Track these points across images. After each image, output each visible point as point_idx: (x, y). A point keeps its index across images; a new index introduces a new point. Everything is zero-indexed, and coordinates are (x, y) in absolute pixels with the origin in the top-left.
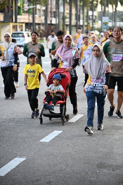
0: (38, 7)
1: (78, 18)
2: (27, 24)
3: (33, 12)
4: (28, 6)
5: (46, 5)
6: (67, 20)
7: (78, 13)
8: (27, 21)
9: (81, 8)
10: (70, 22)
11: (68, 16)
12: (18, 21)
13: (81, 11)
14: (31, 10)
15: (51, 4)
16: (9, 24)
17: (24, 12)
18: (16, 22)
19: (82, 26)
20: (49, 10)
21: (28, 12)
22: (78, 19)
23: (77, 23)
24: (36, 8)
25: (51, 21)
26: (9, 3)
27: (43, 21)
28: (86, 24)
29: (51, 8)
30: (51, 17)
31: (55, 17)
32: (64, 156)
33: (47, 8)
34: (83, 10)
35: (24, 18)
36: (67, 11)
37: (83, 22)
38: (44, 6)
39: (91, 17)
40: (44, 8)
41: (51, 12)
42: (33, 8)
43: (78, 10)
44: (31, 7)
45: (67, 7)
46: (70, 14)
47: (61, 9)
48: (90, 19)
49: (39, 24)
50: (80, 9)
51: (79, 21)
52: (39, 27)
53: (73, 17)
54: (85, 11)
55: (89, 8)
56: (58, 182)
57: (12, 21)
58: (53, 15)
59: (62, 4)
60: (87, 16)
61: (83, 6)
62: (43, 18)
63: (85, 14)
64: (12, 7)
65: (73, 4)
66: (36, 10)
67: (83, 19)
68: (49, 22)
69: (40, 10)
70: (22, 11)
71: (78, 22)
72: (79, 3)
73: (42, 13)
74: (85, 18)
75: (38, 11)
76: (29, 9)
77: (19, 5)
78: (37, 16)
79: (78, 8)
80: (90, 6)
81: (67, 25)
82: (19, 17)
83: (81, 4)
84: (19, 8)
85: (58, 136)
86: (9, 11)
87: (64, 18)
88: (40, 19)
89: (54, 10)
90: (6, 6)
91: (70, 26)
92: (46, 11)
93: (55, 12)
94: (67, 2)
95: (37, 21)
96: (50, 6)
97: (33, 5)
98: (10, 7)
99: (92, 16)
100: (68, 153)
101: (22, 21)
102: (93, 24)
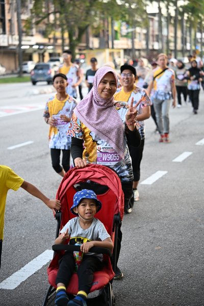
0: (138, 29)
1: (184, 41)
2: (125, 50)
3: (132, 36)
4: (127, 29)
5: (147, 28)
6: (172, 45)
7: (185, 36)
8: (126, 47)
9: (188, 29)
10: (175, 46)
11: (172, 39)
12: (115, 47)
13: (188, 33)
14: (130, 35)
15: (153, 26)
16: (105, 51)
17: (122, 36)
18: (113, 48)
19: (189, 51)
20: (151, 33)
21: (127, 36)
22: (184, 43)
23: (183, 48)
24: (135, 31)
25: (153, 46)
26: (104, 26)
27: (144, 47)
28: (193, 48)
29: (153, 31)
30: (153, 41)
31: (158, 41)
32: (169, 200)
33: (148, 32)
34: (190, 32)
35: (122, 43)
36: (172, 34)
37: (191, 47)
38: (145, 29)
39: (199, 40)
40: (145, 31)
41: (153, 36)
42: (132, 32)
43: (184, 32)
44: (130, 30)
45: (172, 29)
46: (176, 37)
47: (165, 32)
48: (198, 42)
49: (139, 50)
50: (186, 32)
51: (186, 45)
52: (140, 54)
53: (179, 41)
54: (193, 33)
55: (197, 30)
56: (162, 230)
57: (108, 47)
58: (155, 39)
59: (166, 26)
60: (196, 39)
61: (190, 28)
62: (144, 43)
63: (193, 37)
64: (108, 31)
65: (178, 26)
66: (135, 34)
67: (190, 43)
68: (150, 47)
69: (139, 33)
70: (119, 35)
71: (185, 47)
72: (185, 24)
73: (143, 37)
74: (193, 42)
75: (137, 36)
76: (128, 33)
77: (116, 28)
78: (136, 40)
79: (185, 30)
80: (198, 28)
81: (171, 50)
82: (116, 42)
83: (188, 25)
84: (116, 32)
85: (162, 178)
86: (104, 36)
87: (168, 42)
88: (140, 44)
89: (156, 33)
90: (101, 31)
91: (175, 51)
92: (147, 35)
93: (157, 36)
94: (171, 23)
95: (137, 47)
96: (151, 29)
97: (132, 28)
98: (105, 31)
99: (201, 39)
100: (174, 197)
101: (120, 47)
102: (202, 49)
